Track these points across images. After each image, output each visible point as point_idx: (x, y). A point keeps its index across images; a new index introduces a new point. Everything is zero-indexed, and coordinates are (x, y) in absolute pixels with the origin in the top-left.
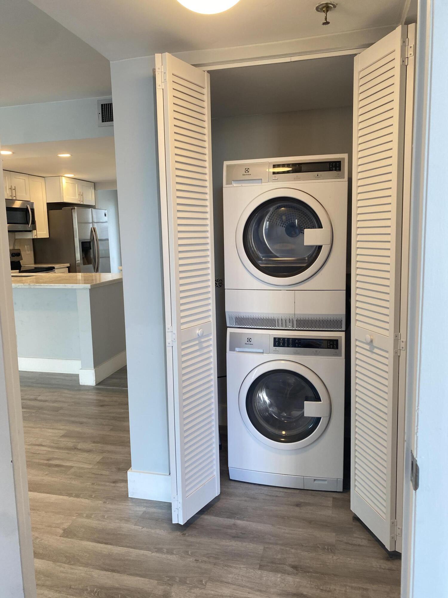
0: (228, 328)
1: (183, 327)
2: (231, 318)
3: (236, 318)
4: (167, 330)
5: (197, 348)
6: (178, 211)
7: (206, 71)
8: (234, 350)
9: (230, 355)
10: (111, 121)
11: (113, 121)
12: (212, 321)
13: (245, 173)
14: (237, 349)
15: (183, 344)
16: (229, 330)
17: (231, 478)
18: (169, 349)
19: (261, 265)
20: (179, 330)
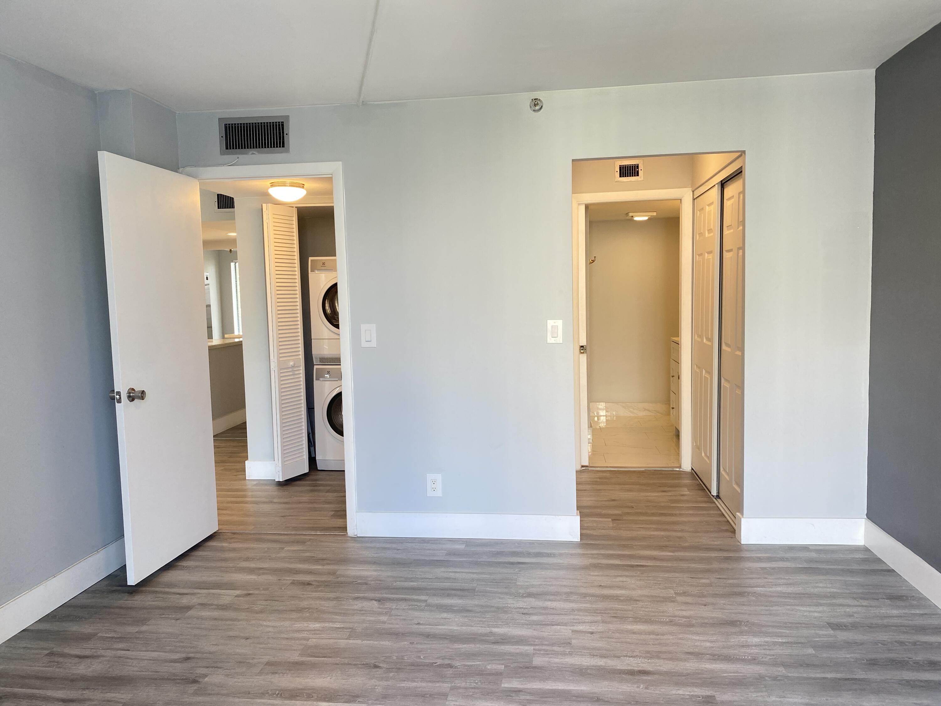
0: (315, 366)
1: (281, 359)
2: (316, 358)
3: (320, 358)
4: (271, 360)
5: (291, 373)
6: (277, 290)
7: (294, 207)
8: (319, 380)
9: (316, 383)
10: (233, 208)
11: (234, 208)
12: (301, 358)
13: (322, 265)
14: (321, 379)
15: (281, 369)
16: (315, 367)
17: (318, 469)
18: (272, 373)
19: (335, 323)
20: (279, 362)
